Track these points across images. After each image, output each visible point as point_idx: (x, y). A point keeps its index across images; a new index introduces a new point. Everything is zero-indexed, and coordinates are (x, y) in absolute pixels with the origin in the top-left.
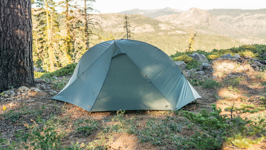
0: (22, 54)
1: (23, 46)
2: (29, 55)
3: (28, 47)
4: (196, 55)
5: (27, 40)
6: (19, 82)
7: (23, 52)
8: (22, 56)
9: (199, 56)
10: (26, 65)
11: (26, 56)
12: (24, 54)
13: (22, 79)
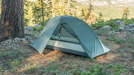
0: (17, 21)
1: (17, 16)
2: (21, 21)
3: (21, 17)
4: (118, 22)
5: (20, 14)
6: (15, 35)
7: (18, 19)
8: (17, 22)
9: (120, 23)
10: (19, 26)
11: (19, 22)
12: (18, 21)
13: (17, 34)
